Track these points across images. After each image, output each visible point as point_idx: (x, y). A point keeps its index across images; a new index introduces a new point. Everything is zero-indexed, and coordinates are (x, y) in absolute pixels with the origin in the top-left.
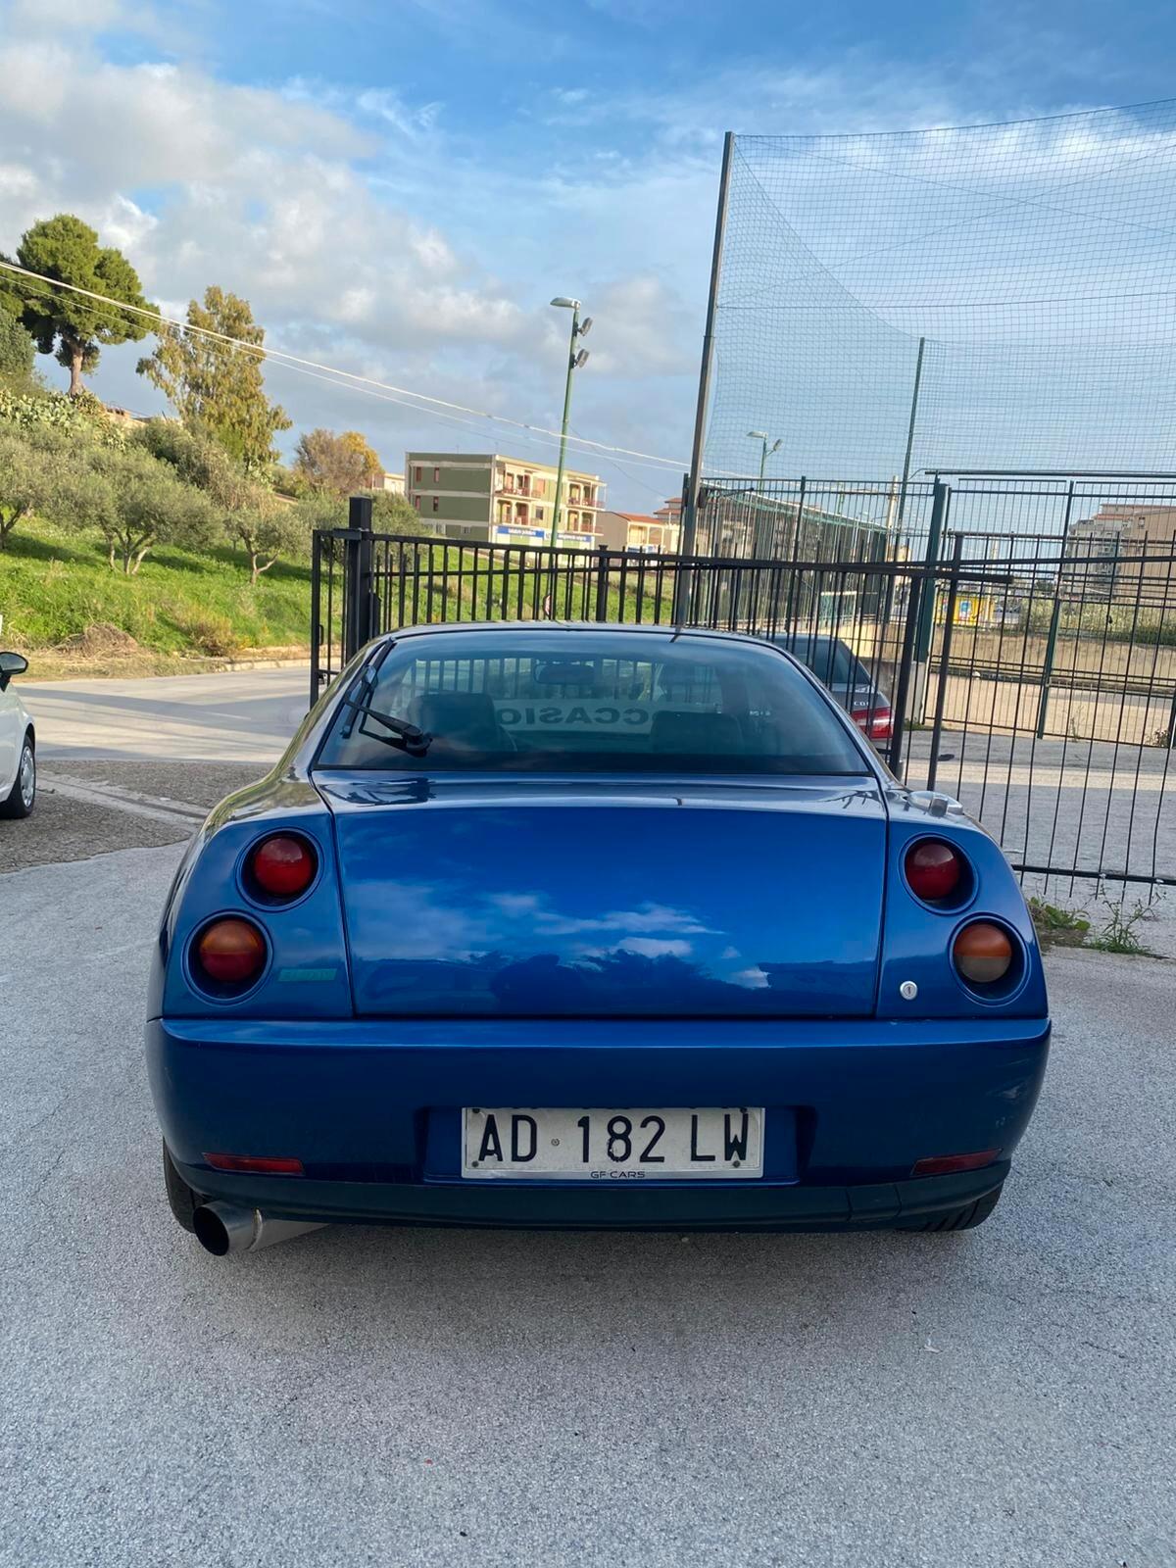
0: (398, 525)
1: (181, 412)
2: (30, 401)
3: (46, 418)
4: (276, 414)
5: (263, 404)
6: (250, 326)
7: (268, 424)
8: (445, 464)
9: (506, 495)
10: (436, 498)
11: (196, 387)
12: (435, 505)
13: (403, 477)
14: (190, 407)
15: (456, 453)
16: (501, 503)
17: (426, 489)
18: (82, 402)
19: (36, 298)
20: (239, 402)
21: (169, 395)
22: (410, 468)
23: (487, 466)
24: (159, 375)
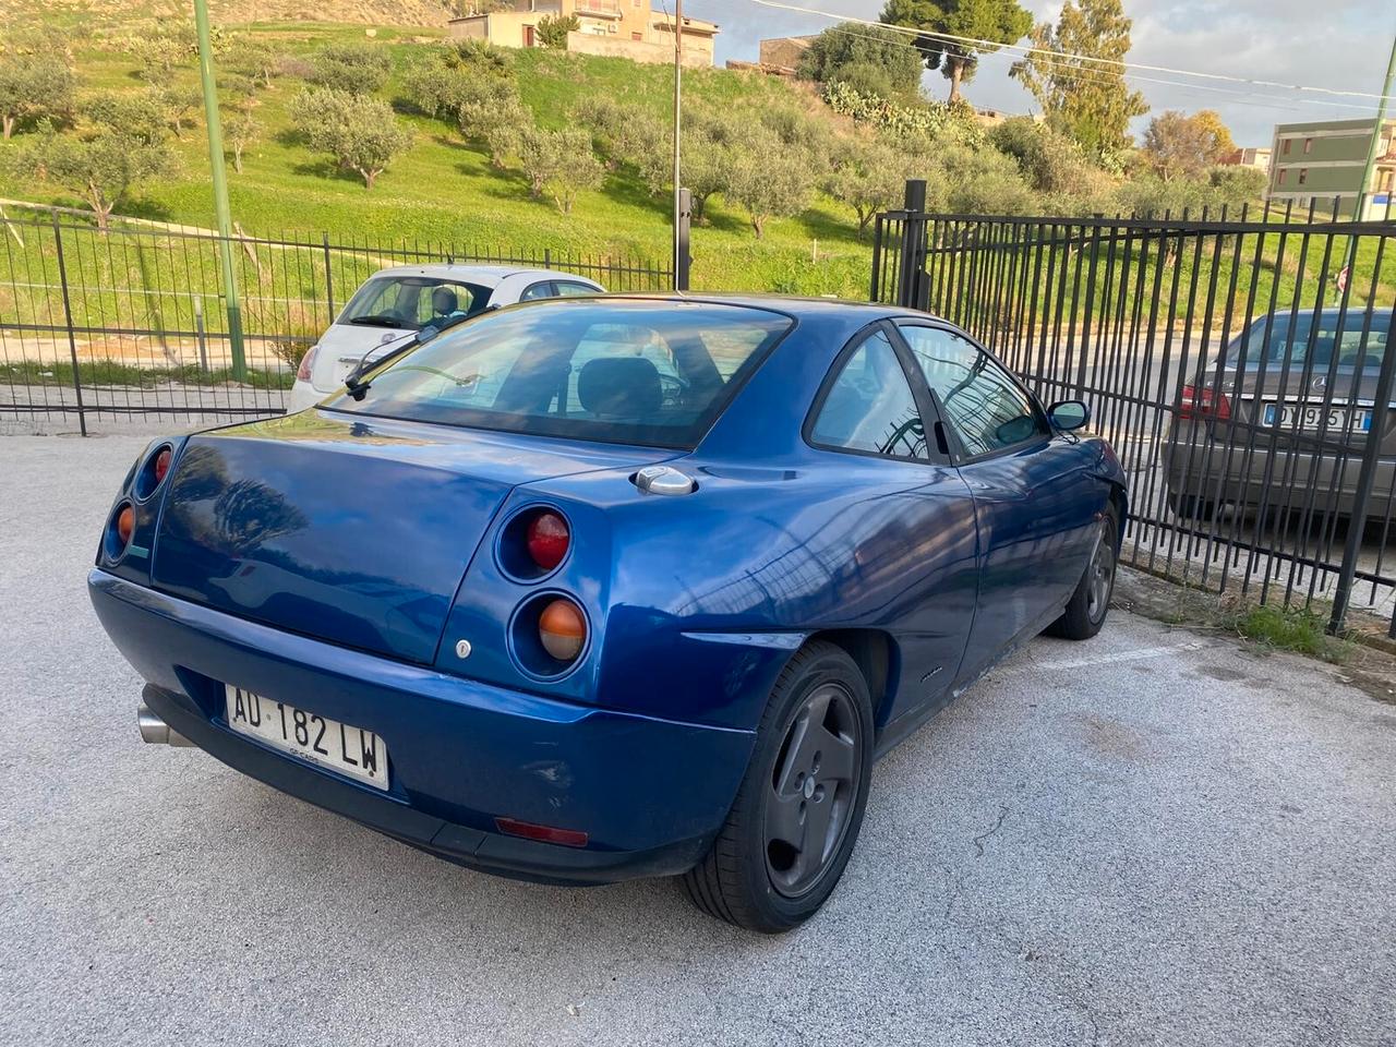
0: (1222, 201)
1: (1044, 108)
2: (911, 112)
3: (921, 125)
4: (1135, 100)
5: (1123, 92)
6: (1119, 17)
7: (1125, 111)
8: (1319, 134)
9: (1390, 161)
10: (1303, 170)
11: (1061, 83)
12: (1302, 178)
13: (1269, 151)
14: (1053, 103)
15: (1335, 120)
16: (1382, 170)
17: (1292, 162)
18: (957, 107)
19: (930, 21)
20: (1099, 91)
21: (1035, 94)
22: (1278, 141)
23: (1370, 131)
24: (1029, 77)
